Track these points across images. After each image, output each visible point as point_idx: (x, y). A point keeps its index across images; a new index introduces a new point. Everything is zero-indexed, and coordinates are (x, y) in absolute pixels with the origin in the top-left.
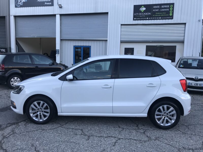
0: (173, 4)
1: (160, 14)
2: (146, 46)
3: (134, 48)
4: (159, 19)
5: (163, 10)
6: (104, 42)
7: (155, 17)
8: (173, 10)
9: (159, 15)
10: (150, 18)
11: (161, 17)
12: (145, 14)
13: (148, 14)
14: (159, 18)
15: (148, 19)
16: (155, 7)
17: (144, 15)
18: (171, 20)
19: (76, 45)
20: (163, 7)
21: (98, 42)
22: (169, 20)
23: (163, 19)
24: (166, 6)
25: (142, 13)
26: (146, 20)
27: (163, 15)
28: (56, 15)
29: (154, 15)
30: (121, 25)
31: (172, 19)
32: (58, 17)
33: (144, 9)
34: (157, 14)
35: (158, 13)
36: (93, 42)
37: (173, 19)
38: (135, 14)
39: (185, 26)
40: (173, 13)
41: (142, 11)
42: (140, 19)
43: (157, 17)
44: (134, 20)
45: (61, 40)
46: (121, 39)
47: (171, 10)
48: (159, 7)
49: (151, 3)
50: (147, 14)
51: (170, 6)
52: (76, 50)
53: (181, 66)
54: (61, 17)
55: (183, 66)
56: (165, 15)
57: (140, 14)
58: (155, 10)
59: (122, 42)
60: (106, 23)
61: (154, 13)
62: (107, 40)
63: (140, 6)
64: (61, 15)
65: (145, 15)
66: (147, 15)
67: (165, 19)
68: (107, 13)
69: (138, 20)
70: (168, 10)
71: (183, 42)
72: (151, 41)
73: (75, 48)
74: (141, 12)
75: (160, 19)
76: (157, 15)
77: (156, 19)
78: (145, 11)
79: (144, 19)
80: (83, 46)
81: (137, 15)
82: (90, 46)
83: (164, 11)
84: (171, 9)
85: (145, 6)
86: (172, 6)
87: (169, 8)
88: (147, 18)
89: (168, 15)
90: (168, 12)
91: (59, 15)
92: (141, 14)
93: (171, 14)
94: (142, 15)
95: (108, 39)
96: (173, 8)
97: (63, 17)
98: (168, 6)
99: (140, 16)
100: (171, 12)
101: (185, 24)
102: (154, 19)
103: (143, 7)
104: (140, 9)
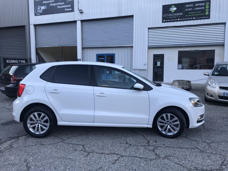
0: (209, 1)
1: (194, 14)
2: (179, 51)
3: (164, 54)
4: (193, 20)
5: (197, 9)
6: (129, 49)
7: (187, 17)
8: (209, 8)
10: (182, 19)
11: (195, 17)
12: (175, 14)
13: (179, 14)
14: (193, 18)
15: (180, 21)
16: (187, 6)
17: (174, 16)
18: (207, 20)
19: (99, 53)
20: (197, 5)
21: (123, 49)
22: (205, 20)
23: (197, 19)
24: (200, 4)
25: (173, 13)
26: (177, 21)
27: (197, 15)
28: (77, 21)
29: (186, 16)
30: (149, 28)
31: (209, 18)
32: (79, 24)
33: (175, 9)
35: (192, 13)
36: (117, 49)
38: (164, 16)
39: (225, 26)
40: (209, 12)
41: (173, 12)
42: (170, 20)
43: (190, 17)
44: (163, 22)
45: (83, 48)
46: (149, 45)
48: (192, 5)
49: (183, 2)
50: (178, 14)
51: (205, 4)
52: (99, 59)
53: (215, 74)
54: (82, 23)
55: (218, 73)
56: (200, 14)
57: (169, 15)
58: (188, 10)
59: (150, 48)
60: (131, 27)
61: (187, 13)
62: (132, 47)
63: (170, 6)
64: (82, 21)
65: (176, 16)
66: (178, 16)
67: (201, 19)
68: (132, 16)
69: (168, 22)
70: (204, 8)
71: (222, 45)
72: (184, 46)
73: (97, 57)
74: (171, 12)
76: (191, 15)
77: (189, 20)
78: (176, 12)
79: (175, 20)
80: (107, 54)
81: (166, 17)
82: (115, 54)
83: (199, 10)
84: (207, 7)
85: (176, 5)
86: (208, 3)
88: (179, 19)
89: (203, 14)
90: (204, 11)
91: (80, 21)
92: (171, 15)
93: (207, 13)
94: (173, 16)
95: (134, 45)
96: (209, 5)
97: (84, 23)
98: (204, 4)
99: (170, 17)
100: (207, 10)
101: (225, 24)
102: (187, 20)
103: (173, 6)
104: (170, 10)
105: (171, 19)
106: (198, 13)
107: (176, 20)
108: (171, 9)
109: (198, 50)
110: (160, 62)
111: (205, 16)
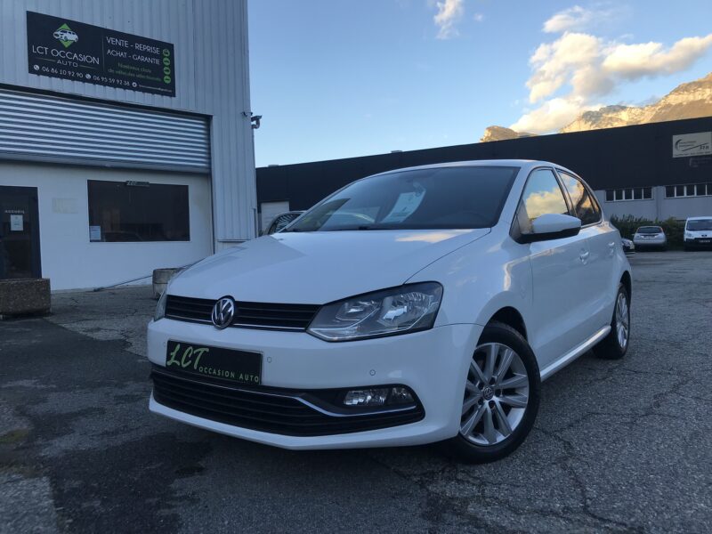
0: (170, 47)
1: (132, 71)
3: (35, 189)
4: (131, 88)
5: (143, 59)
7: (115, 76)
8: (172, 66)
9: (130, 74)
10: (98, 78)
11: (138, 81)
12: (75, 56)
13: (89, 59)
14: (131, 84)
15: (94, 82)
16: (111, 40)
18: (168, 98)
20: (138, 46)
22: (164, 97)
23: (144, 91)
24: (149, 49)
25: (66, 49)
26: (84, 80)
27: (143, 76)
29: (111, 71)
31: (173, 94)
33: (73, 37)
34: (124, 70)
35: (127, 67)
37: (175, 96)
38: (36, 51)
40: (172, 76)
41: (67, 45)
42: (59, 71)
43: (123, 78)
44: (31, 71)
47: (167, 64)
48: (125, 43)
49: (97, 24)
50: (84, 59)
51: (161, 52)
56: (148, 77)
57: (55, 53)
58: (114, 53)
61: (112, 62)
63: (57, 22)
65: (79, 63)
66: (85, 63)
67: (153, 92)
69: (50, 75)
71: (206, 175)
74: (59, 45)
75: (134, 89)
76: (124, 73)
77: (119, 86)
78: (74, 47)
79: (76, 74)
81: (44, 56)
83: (146, 65)
84: (166, 61)
85: (75, 27)
86: (168, 51)
87: (161, 57)
88: (88, 76)
89: (158, 79)
90: (158, 71)
92: (59, 54)
93: (167, 80)
94: (66, 59)
96: (172, 58)
98: (157, 52)
99: (59, 62)
100: (167, 71)
101: (207, 119)
102: (115, 85)
103: (65, 26)
104: (57, 35)
105: (62, 67)
106: (144, 73)
107: (78, 75)
108: (59, 33)
109: (148, 183)
110: (20, 217)
111: (163, 85)
